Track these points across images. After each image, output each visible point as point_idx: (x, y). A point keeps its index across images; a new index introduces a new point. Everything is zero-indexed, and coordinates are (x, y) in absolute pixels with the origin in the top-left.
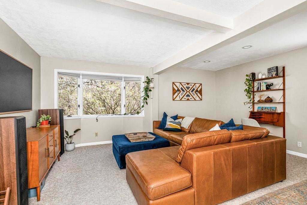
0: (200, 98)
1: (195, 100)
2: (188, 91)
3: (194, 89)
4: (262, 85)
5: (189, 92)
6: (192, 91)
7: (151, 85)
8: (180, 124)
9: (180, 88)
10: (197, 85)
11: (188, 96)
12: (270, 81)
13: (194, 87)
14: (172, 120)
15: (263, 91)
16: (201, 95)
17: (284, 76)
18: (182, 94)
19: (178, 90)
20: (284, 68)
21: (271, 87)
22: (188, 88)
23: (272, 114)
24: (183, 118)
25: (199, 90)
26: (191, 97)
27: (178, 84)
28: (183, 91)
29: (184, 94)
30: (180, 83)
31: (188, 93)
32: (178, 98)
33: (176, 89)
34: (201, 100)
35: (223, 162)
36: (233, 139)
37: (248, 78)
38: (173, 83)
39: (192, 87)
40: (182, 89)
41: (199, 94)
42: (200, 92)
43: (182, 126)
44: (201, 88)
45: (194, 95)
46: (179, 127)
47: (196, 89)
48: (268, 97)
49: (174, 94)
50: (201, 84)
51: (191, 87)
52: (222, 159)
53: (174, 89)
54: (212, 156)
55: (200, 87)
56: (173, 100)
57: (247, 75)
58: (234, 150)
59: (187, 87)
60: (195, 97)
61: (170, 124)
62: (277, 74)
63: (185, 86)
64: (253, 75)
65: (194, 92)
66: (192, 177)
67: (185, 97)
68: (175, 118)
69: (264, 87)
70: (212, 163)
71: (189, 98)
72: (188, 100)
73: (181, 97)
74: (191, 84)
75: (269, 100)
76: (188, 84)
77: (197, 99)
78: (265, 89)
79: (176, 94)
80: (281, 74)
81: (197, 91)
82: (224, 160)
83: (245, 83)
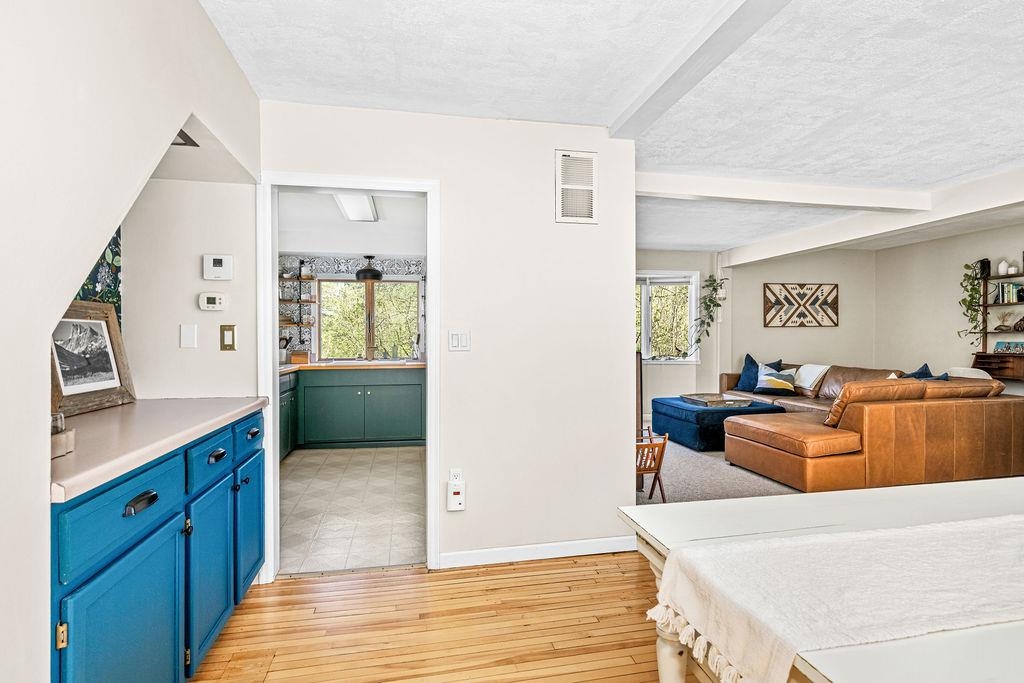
0: (833, 321)
1: (820, 325)
2: (802, 303)
3: (817, 299)
4: (1006, 289)
5: (804, 305)
6: (813, 303)
7: (721, 293)
8: (791, 379)
9: (782, 299)
10: (826, 289)
11: (802, 315)
13: (819, 293)
14: (774, 371)
16: (837, 314)
18: (786, 313)
19: (778, 302)
22: (802, 296)
24: (798, 367)
25: (830, 300)
26: (810, 318)
27: (776, 289)
28: (790, 303)
29: (792, 312)
30: (782, 285)
31: (802, 308)
32: (776, 322)
33: (773, 299)
34: (836, 325)
35: (910, 424)
36: (927, 395)
37: (969, 272)
38: (766, 286)
39: (813, 294)
40: (786, 298)
41: (830, 312)
42: (834, 306)
43: (797, 383)
44: (837, 297)
45: (817, 312)
46: (790, 387)
47: (822, 298)
48: (1023, 319)
49: (766, 311)
50: (836, 286)
51: (809, 293)
52: (909, 418)
53: (766, 300)
54: (893, 412)
55: (834, 294)
56: (766, 325)
57: (967, 266)
58: (929, 406)
59: (799, 295)
60: (819, 318)
61: (765, 378)
63: (794, 292)
64: (985, 264)
65: (817, 306)
66: (861, 438)
67: (794, 318)
68: (778, 366)
69: (1012, 296)
70: (893, 422)
71: (805, 321)
72: (802, 325)
73: (784, 318)
74: (808, 286)
76: (802, 286)
77: (826, 322)
79: (773, 312)
81: (825, 302)
82: (912, 421)
83: (961, 284)
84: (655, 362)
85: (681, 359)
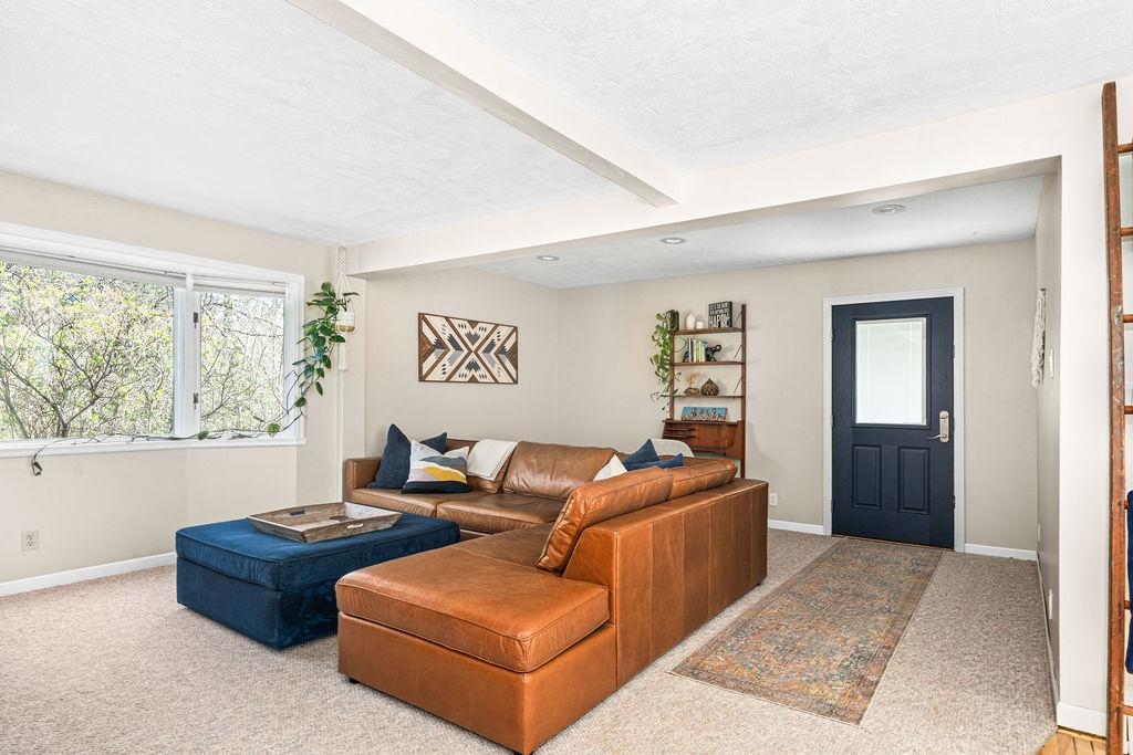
0: (510, 375)
1: (497, 382)
2: (473, 348)
3: (492, 345)
4: (695, 347)
5: (470, 351)
6: (488, 350)
7: (344, 319)
8: (461, 464)
9: (445, 338)
10: (504, 331)
11: (473, 366)
12: (714, 338)
13: (494, 336)
14: (436, 454)
15: (698, 364)
16: (516, 368)
17: (743, 330)
18: (451, 361)
19: (440, 344)
20: (744, 307)
21: (716, 355)
22: (474, 338)
23: (717, 425)
24: (471, 444)
25: (508, 346)
26: (483, 371)
27: (438, 323)
28: (457, 348)
29: (459, 360)
30: (447, 318)
31: (473, 356)
32: (437, 374)
33: (432, 339)
34: (516, 382)
35: (669, 548)
37: (660, 323)
38: (422, 317)
39: (487, 338)
40: (451, 339)
41: (508, 363)
42: (513, 355)
43: (473, 470)
44: (516, 343)
45: (493, 363)
46: (460, 477)
47: (498, 344)
48: (710, 382)
49: (423, 357)
50: (515, 329)
51: (483, 335)
52: (668, 540)
53: (422, 339)
54: (651, 535)
55: (513, 338)
56: (422, 379)
57: (659, 316)
58: (687, 515)
59: (469, 335)
60: (494, 372)
61: (421, 467)
62: (730, 323)
63: (463, 332)
64: (674, 315)
65: (492, 353)
67: (463, 370)
68: (441, 444)
69: (700, 355)
70: (650, 552)
71: (477, 374)
72: (473, 380)
73: (449, 369)
74: (484, 325)
75: (711, 390)
76: (473, 323)
77: (503, 377)
78: (703, 359)
79: (432, 359)
80: (738, 324)
81: (502, 350)
82: (671, 543)
83: (653, 337)
84: (205, 443)
85: (266, 436)
